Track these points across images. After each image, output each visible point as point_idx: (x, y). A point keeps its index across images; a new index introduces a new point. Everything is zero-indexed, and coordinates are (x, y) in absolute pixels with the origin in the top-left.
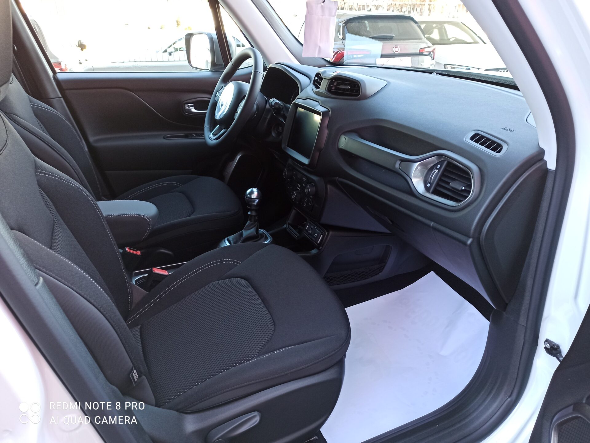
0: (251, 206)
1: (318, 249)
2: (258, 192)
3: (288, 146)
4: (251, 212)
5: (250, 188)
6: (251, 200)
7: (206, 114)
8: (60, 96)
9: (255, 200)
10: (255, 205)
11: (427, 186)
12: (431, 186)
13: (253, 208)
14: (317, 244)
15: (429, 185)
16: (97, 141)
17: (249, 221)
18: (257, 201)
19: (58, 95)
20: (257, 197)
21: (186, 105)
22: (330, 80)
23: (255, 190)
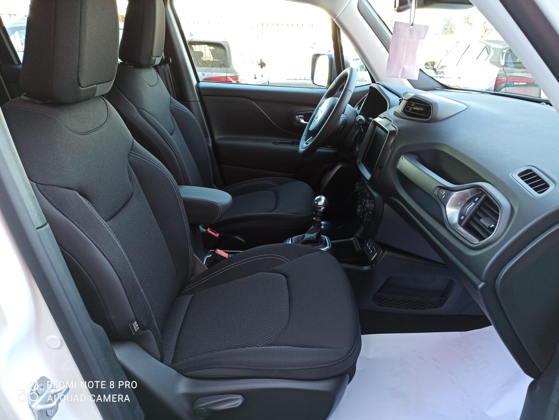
0: (316, 212)
1: (371, 265)
2: (325, 201)
3: (362, 162)
4: (316, 218)
5: (318, 196)
6: (317, 207)
7: (306, 125)
8: (198, 100)
9: (321, 208)
10: (320, 212)
11: (461, 218)
12: (464, 219)
13: (319, 214)
14: (371, 261)
15: (462, 218)
16: (220, 139)
17: (313, 226)
18: (323, 208)
19: (196, 99)
20: (323, 204)
21: (297, 116)
22: (407, 101)
23: (323, 198)
